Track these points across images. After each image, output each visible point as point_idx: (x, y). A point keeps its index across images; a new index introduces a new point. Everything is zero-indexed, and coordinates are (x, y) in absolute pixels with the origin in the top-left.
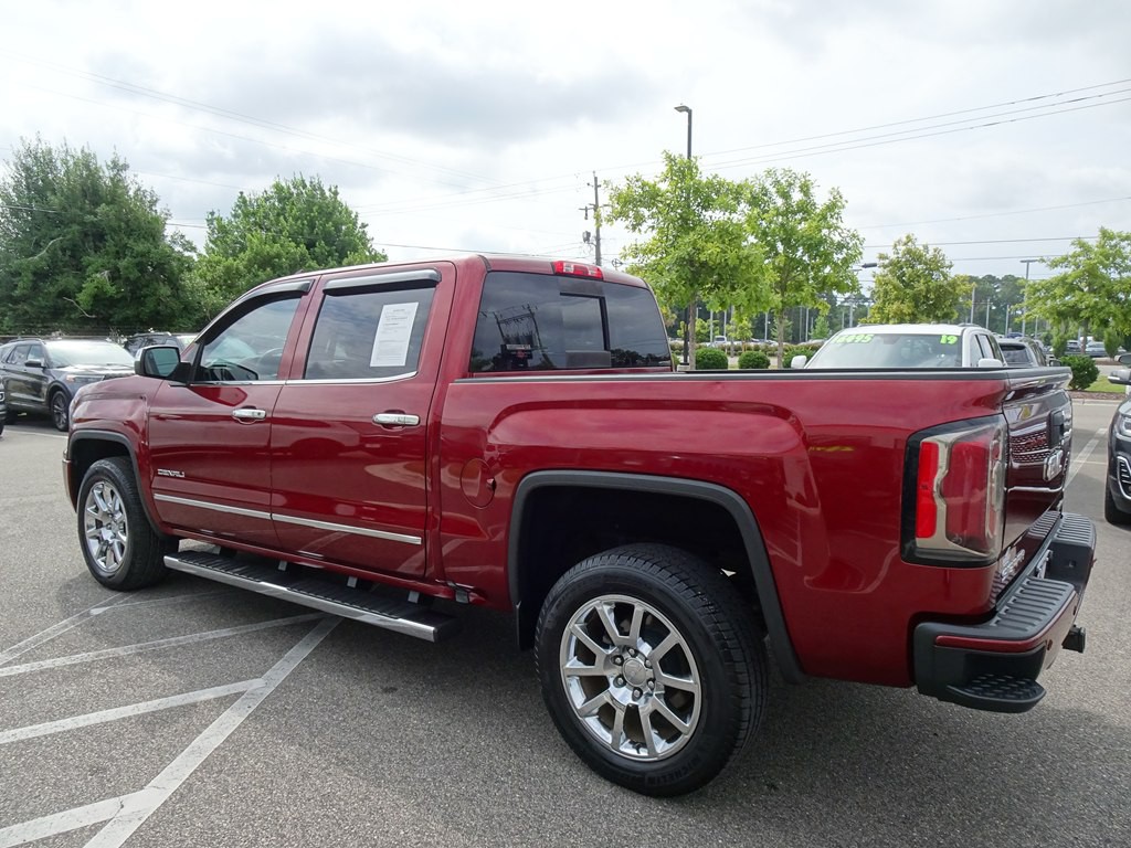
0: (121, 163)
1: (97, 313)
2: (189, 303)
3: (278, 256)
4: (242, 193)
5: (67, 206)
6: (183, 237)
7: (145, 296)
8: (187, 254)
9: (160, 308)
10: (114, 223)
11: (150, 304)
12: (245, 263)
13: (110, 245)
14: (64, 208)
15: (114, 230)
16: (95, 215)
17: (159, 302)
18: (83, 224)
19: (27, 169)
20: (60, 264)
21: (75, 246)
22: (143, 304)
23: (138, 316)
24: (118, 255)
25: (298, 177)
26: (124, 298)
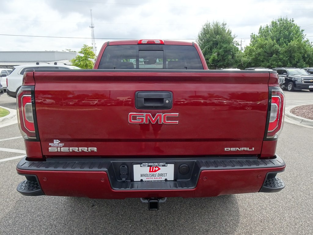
0: (225, 23)
1: (214, 64)
2: (237, 60)
3: (266, 44)
4: (261, 26)
5: (210, 37)
6: (237, 42)
7: (225, 59)
8: (237, 46)
9: (229, 62)
10: (220, 40)
11: (226, 61)
12: (255, 47)
13: (218, 46)
14: (210, 38)
15: (220, 42)
16: (216, 38)
17: (228, 60)
18: (213, 41)
19: (204, 29)
20: (207, 52)
21: (211, 47)
22: (225, 61)
23: (223, 64)
24: (220, 48)
25: (280, 18)
26: (220, 60)
